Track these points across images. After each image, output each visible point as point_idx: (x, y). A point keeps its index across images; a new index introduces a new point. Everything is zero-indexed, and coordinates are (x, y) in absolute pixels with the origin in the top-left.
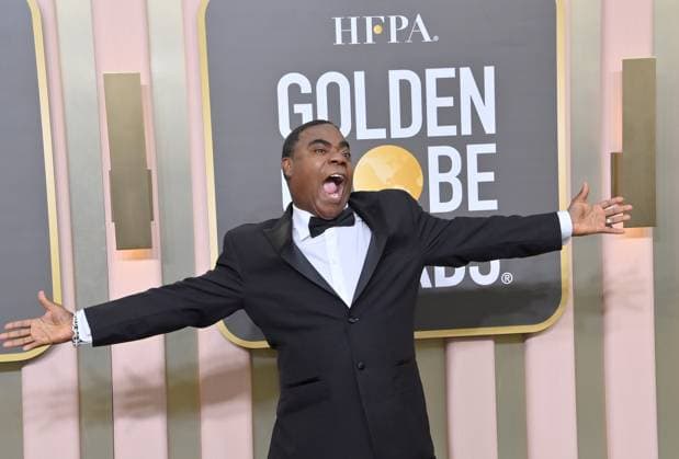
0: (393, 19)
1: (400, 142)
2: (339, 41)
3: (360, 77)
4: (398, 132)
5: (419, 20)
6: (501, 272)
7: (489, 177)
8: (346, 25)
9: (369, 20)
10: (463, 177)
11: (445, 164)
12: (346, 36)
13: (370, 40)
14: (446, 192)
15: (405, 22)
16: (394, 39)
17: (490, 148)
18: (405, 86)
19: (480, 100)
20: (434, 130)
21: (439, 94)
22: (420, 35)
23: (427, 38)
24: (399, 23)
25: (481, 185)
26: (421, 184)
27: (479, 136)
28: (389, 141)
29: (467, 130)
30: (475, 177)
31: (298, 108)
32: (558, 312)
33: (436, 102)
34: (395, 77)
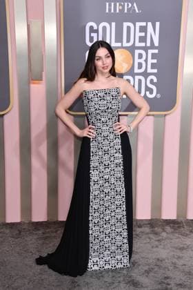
0: (126, 4)
1: (126, 48)
2: (107, 11)
3: (113, 24)
4: (125, 44)
5: (135, 5)
6: (157, 93)
7: (155, 61)
8: (110, 5)
9: (118, 4)
10: (146, 61)
11: (140, 56)
12: (110, 10)
13: (118, 11)
14: (140, 66)
15: (130, 5)
16: (126, 11)
17: (156, 51)
18: (129, 28)
19: (154, 34)
20: (138, 44)
21: (140, 31)
22: (135, 10)
23: (137, 11)
24: (128, 5)
25: (152, 64)
26: (132, 62)
27: (152, 46)
28: (122, 47)
29: (148, 44)
30: (150, 61)
31: (92, 34)
32: (175, 108)
33: (139, 34)
34: (126, 25)
